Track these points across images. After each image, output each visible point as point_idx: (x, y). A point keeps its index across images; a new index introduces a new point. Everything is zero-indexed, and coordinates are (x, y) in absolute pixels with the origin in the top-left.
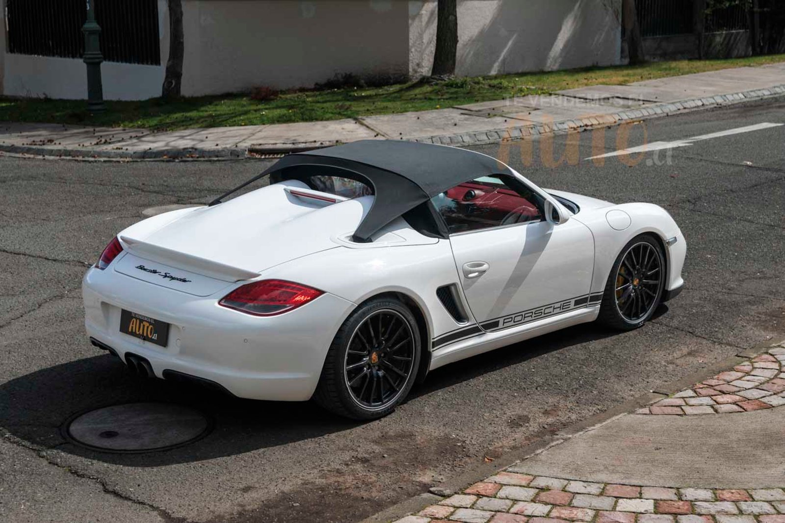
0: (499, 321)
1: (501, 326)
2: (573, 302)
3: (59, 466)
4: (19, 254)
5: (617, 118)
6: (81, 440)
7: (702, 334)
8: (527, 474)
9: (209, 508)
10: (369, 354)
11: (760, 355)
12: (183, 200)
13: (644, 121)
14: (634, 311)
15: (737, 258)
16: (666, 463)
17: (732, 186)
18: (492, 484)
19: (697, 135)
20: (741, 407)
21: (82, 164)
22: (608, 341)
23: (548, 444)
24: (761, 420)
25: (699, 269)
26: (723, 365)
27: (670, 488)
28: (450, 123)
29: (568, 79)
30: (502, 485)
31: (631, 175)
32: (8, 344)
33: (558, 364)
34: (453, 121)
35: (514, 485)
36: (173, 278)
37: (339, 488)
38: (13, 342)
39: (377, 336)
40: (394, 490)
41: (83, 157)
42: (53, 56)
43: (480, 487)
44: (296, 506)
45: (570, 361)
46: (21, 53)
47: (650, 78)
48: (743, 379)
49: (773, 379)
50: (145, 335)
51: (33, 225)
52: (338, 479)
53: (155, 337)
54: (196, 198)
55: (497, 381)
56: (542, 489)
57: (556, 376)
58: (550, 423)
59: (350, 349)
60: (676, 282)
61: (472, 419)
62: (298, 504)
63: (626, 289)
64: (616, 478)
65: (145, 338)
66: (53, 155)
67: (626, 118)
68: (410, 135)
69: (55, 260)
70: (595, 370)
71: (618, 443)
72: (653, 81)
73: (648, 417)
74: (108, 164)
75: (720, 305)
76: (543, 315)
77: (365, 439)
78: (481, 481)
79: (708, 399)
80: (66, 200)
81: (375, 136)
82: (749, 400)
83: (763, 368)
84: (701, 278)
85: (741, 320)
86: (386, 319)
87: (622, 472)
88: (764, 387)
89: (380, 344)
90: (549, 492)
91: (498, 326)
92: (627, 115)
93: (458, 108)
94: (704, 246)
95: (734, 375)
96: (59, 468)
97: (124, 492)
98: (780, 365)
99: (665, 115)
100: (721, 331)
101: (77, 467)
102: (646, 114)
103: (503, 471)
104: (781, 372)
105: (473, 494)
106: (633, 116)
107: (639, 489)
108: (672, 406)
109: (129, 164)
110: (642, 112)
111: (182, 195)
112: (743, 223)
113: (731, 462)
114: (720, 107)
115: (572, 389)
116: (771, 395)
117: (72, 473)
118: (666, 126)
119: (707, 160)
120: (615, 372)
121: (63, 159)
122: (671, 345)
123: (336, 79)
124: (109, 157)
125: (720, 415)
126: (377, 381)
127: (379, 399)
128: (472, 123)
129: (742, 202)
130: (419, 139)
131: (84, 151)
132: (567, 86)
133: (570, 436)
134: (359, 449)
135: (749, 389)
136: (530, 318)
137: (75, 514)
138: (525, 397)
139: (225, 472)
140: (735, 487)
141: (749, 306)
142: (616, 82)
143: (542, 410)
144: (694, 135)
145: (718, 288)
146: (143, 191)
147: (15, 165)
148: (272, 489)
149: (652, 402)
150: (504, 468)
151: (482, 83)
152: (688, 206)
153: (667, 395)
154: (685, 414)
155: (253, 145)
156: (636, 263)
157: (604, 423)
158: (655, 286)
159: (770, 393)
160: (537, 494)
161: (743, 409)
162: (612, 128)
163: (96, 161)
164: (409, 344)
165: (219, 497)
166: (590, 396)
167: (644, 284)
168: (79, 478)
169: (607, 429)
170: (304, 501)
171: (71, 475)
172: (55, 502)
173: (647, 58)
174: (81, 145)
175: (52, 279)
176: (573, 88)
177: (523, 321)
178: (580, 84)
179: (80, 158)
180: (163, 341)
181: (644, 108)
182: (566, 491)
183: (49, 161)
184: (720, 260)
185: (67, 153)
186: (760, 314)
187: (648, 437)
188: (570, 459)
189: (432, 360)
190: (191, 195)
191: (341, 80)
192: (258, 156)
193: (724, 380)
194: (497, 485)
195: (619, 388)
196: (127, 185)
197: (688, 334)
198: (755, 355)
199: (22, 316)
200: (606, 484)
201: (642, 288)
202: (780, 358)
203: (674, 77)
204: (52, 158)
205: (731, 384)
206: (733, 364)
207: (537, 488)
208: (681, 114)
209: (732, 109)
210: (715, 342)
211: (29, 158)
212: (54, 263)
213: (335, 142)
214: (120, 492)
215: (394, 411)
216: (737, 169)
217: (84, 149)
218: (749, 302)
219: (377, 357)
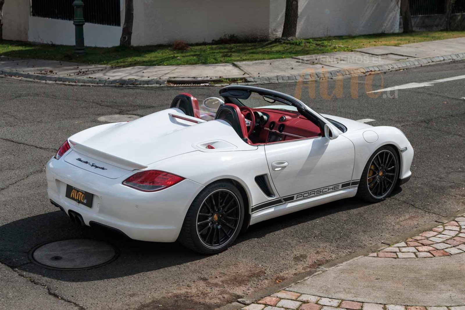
0: (294, 196)
1: (295, 199)
2: (341, 185)
3: (24, 277)
4: (20, 143)
5: (390, 67)
6: (40, 262)
7: (419, 206)
8: (297, 292)
9: (108, 306)
10: (213, 215)
11: (450, 221)
12: (123, 112)
13: (406, 69)
14: (379, 191)
15: (448, 159)
16: (381, 288)
17: (452, 112)
18: (275, 298)
19: (437, 79)
20: (432, 254)
21: (68, 86)
22: (361, 209)
23: (313, 273)
24: (443, 263)
25: (424, 165)
26: (426, 227)
27: (381, 304)
28: (289, 67)
29: (365, 41)
30: (281, 299)
31: (393, 104)
32: (5, 200)
33: (329, 222)
34: (291, 66)
35: (288, 299)
36: (97, 167)
37: (187, 296)
38: (8, 199)
39: (217, 205)
40: (219, 298)
41: (69, 82)
42: (58, 18)
43: (267, 300)
44: (160, 306)
45: (337, 221)
46: (39, 16)
47: (414, 42)
48: (436, 236)
49: (455, 237)
50: (80, 200)
51: (32, 125)
52: (188, 291)
53: (85, 201)
54: (131, 111)
55: (292, 232)
56: (304, 302)
57: (327, 230)
58: (319, 259)
59: (200, 212)
60: (406, 174)
61: (273, 256)
62: (161, 305)
63: (374, 178)
64: (349, 297)
65: (79, 202)
66: (52, 81)
67: (397, 67)
68: (264, 75)
69: (41, 148)
70: (351, 227)
71: (354, 274)
72: (415, 44)
73: (376, 259)
74: (83, 87)
75: (433, 188)
76: (322, 193)
77: (207, 266)
78: (269, 296)
79: (414, 248)
80: (54, 110)
81: (243, 75)
82: (438, 250)
83: (450, 230)
84: (425, 170)
85: (444, 198)
86: (223, 195)
87: (354, 293)
88: (448, 242)
89: (219, 210)
90: (307, 304)
91: (293, 199)
92: (397, 65)
93: (295, 58)
94: (430, 150)
95: (432, 233)
96: (24, 278)
97: (60, 294)
98: (461, 229)
99: (420, 65)
100: (431, 205)
101: (34, 278)
102: (409, 65)
103: (283, 290)
104: (461, 233)
105: (263, 304)
106: (400, 66)
107: (362, 303)
108: (391, 252)
109: (95, 87)
110: (406, 64)
111: (123, 108)
112: (455, 136)
113: (420, 289)
114: (454, 62)
115: (336, 239)
116: (452, 247)
117: (32, 282)
118: (419, 73)
119: (440, 96)
120: (363, 228)
121: (57, 84)
122: (399, 213)
123: (225, 37)
124: (84, 83)
125: (419, 259)
126: (216, 231)
127: (218, 242)
128: (303, 68)
129: (457, 123)
130: (269, 77)
131: (70, 79)
132: (363, 46)
133: (327, 269)
134: (202, 272)
135: (439, 243)
136: (313, 195)
137: (29, 307)
138: (307, 242)
139: (121, 283)
140: (419, 305)
141: (451, 190)
142: (393, 44)
143: (315, 252)
144: (435, 79)
145: (433, 178)
146: (100, 105)
147: (28, 86)
148: (148, 295)
149: (380, 249)
150: (284, 288)
151: (312, 43)
152: (424, 124)
153: (390, 245)
154: (398, 258)
155: (170, 78)
156: (381, 162)
157: (348, 262)
158: (393, 176)
159: (451, 246)
160: (301, 305)
161: (433, 255)
162: (386, 74)
163: (76, 85)
164: (237, 210)
165: (115, 299)
166: (346, 243)
167: (386, 175)
168: (35, 285)
169: (349, 265)
170: (165, 303)
171: (31, 283)
172: (19, 299)
173: (414, 29)
174: (69, 75)
175: (37, 160)
176: (367, 47)
177: (309, 196)
178: (372, 45)
179: (67, 83)
180: (89, 204)
181: (408, 61)
182: (318, 304)
183: (49, 84)
184: (438, 159)
185: (60, 79)
186: (456, 194)
187: (373, 272)
188: (324, 284)
189: (251, 219)
190: (128, 109)
191: (228, 38)
192: (172, 85)
193: (425, 237)
194: (278, 299)
195: (364, 239)
196: (91, 101)
197: (411, 206)
198: (447, 221)
199: (16, 183)
200: (343, 300)
201: (384, 177)
202: (461, 223)
203: (429, 42)
204: (51, 82)
205: (429, 239)
206: (433, 226)
207: (301, 301)
208: (430, 65)
209: (461, 63)
210: (426, 211)
211: (37, 82)
212: (40, 149)
213: (219, 77)
214: (58, 294)
215: (227, 249)
216: (457, 102)
217: (70, 77)
218: (451, 187)
219: (217, 217)
